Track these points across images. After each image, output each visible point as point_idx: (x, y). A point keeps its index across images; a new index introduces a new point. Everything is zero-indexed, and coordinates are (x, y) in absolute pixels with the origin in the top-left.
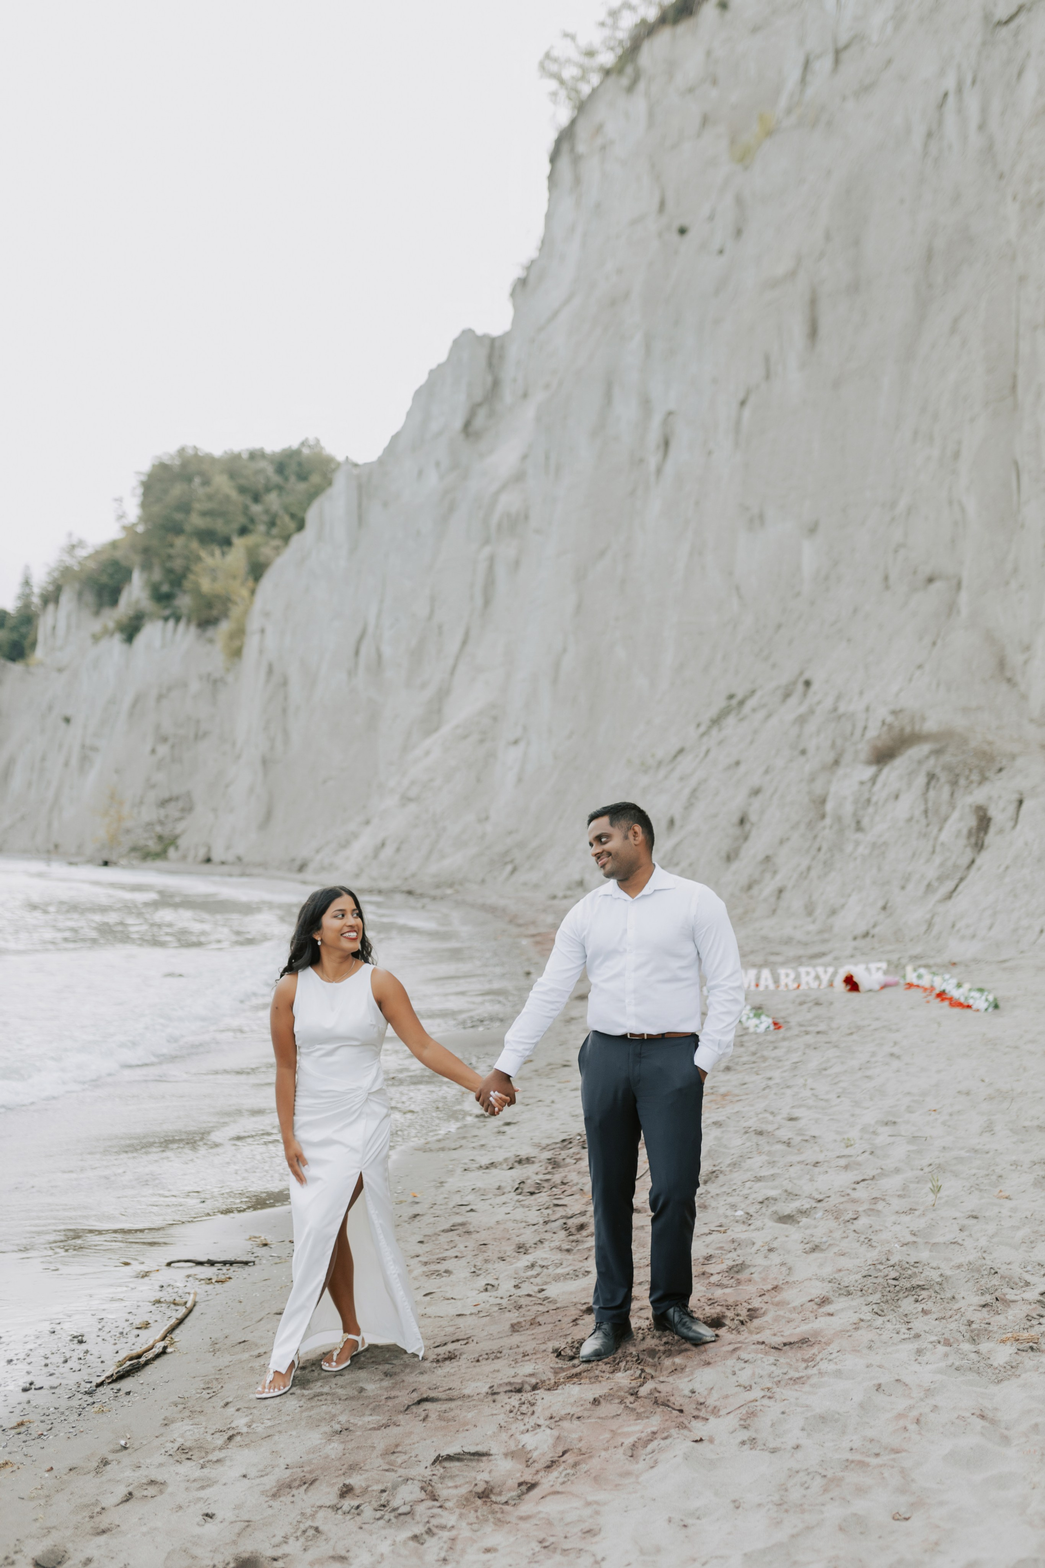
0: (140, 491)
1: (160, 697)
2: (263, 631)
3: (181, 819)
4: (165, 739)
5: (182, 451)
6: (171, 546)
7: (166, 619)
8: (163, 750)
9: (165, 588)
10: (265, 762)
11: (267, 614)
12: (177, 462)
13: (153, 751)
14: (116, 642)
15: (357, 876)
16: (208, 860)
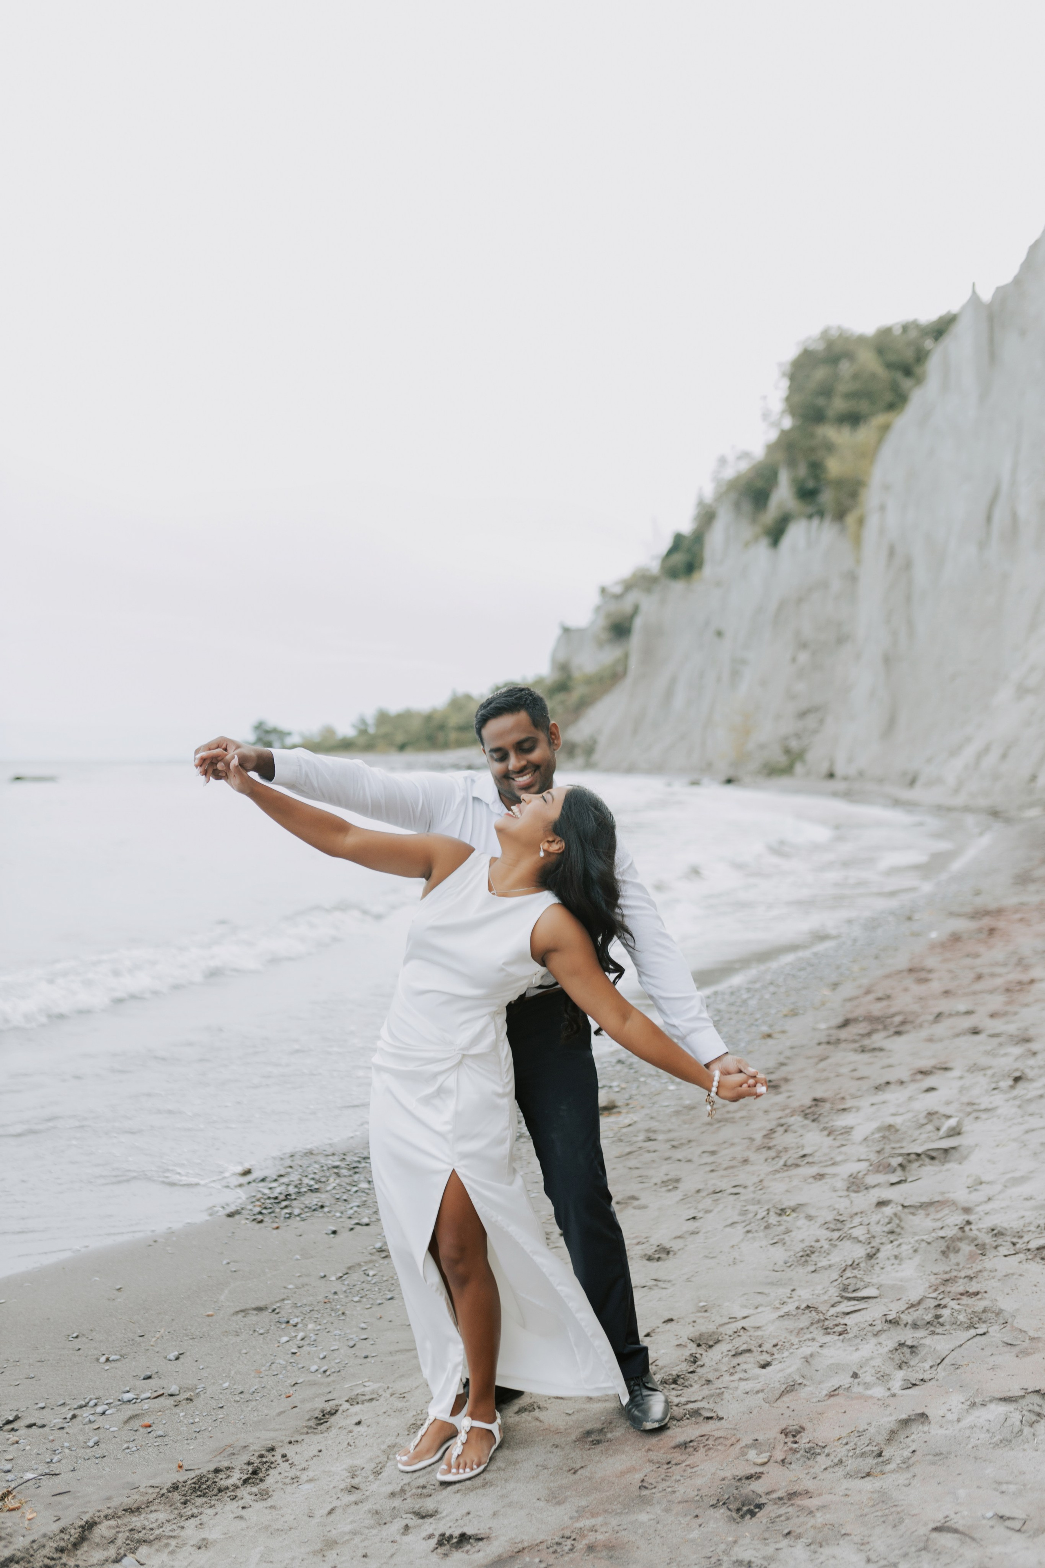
0: (785, 383)
1: (800, 601)
2: (882, 508)
3: (815, 732)
4: (803, 645)
5: (825, 333)
6: (812, 435)
7: (810, 517)
8: (804, 657)
9: (811, 484)
10: (888, 661)
11: (886, 488)
12: (820, 346)
13: (794, 660)
14: (762, 548)
15: (957, 791)
16: (831, 775)
